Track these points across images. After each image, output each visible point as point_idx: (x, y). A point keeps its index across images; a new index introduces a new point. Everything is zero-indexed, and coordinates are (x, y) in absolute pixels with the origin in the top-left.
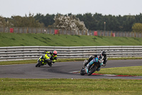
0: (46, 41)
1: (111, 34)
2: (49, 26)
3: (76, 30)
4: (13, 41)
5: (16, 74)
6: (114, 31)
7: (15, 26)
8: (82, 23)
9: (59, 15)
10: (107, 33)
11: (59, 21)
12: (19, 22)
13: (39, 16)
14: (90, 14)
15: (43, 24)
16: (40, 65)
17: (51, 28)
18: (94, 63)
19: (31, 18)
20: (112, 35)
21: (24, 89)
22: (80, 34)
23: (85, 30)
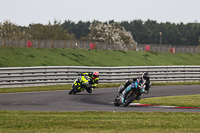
0: (78, 59)
1: (169, 49)
2: (82, 38)
3: (120, 43)
6: (173, 45)
7: (34, 38)
8: (128, 34)
9: (96, 23)
10: (164, 48)
11: (96, 31)
12: (39, 33)
13: (68, 24)
14: (140, 21)
15: (73, 35)
16: (75, 91)
17: (85, 41)
19: (56, 26)
20: (171, 51)
21: (47, 126)
22: (126, 50)
23: (133, 43)
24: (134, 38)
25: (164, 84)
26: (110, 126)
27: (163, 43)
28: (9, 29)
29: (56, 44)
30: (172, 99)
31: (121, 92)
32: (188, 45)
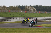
0: (22, 15)
2: (23, 10)
3: (33, 11)
4: (10, 15)
5: (11, 26)
6: (46, 11)
7: (11, 10)
8: (35, 9)
9: (26, 6)
10: (44, 12)
11: (26, 8)
12: (12, 8)
13: (19, 6)
14: (38, 6)
15: (21, 9)
17: (24, 10)
18: (33, 22)
19: (16, 7)
21: (14, 32)
22: (34, 13)
23: (36, 11)
24: (36, 10)
25: (44, 21)
26: (30, 32)
27: (44, 11)
28: (4, 8)
29: (16, 11)
30: (46, 25)
31: (30, 23)
32: (50, 11)
